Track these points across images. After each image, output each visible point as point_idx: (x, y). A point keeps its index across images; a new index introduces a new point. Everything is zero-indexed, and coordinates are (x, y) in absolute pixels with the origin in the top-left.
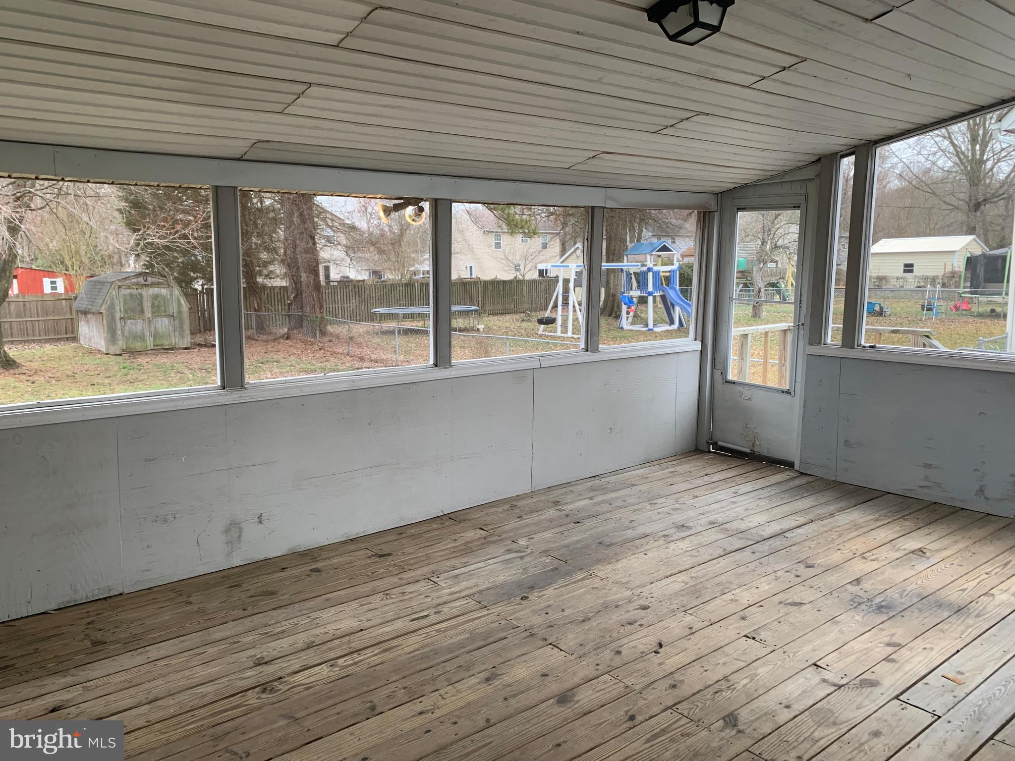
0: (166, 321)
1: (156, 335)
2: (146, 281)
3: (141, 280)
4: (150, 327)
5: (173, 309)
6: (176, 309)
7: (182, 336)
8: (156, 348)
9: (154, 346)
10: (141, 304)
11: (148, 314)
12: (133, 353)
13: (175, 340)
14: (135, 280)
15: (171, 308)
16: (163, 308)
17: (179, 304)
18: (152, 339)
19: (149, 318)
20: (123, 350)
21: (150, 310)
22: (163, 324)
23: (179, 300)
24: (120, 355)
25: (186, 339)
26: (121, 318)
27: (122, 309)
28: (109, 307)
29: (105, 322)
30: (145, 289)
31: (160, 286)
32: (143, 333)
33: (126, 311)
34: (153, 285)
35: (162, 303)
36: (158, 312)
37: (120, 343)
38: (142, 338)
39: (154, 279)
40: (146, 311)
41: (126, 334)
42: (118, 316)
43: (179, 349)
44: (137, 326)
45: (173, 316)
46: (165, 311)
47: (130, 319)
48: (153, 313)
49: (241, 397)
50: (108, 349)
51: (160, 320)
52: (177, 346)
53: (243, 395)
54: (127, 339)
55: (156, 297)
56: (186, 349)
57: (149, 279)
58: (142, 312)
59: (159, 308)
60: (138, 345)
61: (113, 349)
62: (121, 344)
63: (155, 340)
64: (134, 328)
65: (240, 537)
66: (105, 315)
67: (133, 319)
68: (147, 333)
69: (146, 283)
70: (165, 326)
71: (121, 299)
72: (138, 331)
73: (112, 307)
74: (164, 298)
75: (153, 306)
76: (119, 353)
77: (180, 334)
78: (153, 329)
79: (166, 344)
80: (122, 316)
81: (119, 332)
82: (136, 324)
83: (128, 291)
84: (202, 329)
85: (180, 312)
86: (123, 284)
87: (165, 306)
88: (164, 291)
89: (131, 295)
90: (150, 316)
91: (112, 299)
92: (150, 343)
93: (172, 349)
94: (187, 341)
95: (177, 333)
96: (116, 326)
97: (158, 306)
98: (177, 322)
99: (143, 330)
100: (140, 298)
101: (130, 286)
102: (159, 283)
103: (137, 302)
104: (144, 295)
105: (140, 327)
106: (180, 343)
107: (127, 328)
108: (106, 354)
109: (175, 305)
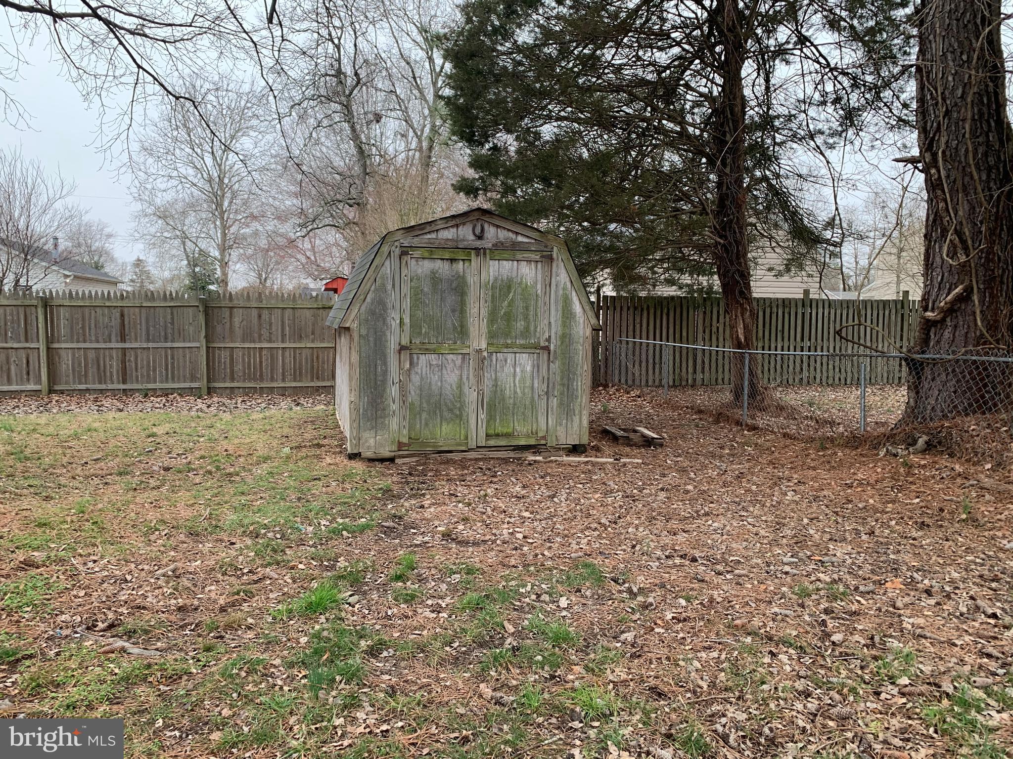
0: (526, 361)
1: (495, 405)
2: (480, 237)
3: (466, 233)
4: (480, 380)
5: (549, 326)
6: (556, 329)
7: (567, 410)
8: (492, 443)
9: (488, 436)
10: (461, 309)
11: (478, 340)
13: (547, 422)
14: (448, 234)
15: (543, 324)
16: (521, 324)
17: (568, 315)
18: (483, 416)
19: (479, 351)
20: (400, 445)
21: (484, 329)
22: (517, 371)
23: (567, 301)
24: (390, 461)
25: (576, 419)
26: (402, 348)
27: (407, 320)
28: (372, 312)
29: (355, 358)
30: (475, 261)
31: (519, 256)
32: (460, 395)
33: (415, 327)
34: (502, 250)
35: (520, 304)
36: (507, 335)
37: (394, 423)
38: (456, 411)
39: (503, 235)
40: (473, 330)
41: (413, 396)
42: (392, 344)
43: (556, 450)
44: (444, 373)
45: (547, 348)
46: (526, 333)
47: (427, 351)
48: (492, 335)
50: (358, 440)
51: (510, 357)
52: (552, 442)
54: (414, 412)
55: (504, 288)
56: (575, 450)
57: (491, 232)
58: (462, 332)
59: (511, 321)
60: (444, 433)
61: (373, 441)
62: (396, 426)
63: (491, 418)
64: (435, 378)
66: (356, 336)
67: (434, 351)
68: (471, 396)
69: (478, 244)
70: (523, 379)
71: (406, 289)
72: (447, 391)
73: (377, 316)
74: (526, 293)
75: (492, 316)
76: (386, 453)
77: (561, 404)
78: (488, 383)
79: (522, 431)
80: (405, 342)
81: (394, 391)
82: (441, 367)
83: (427, 265)
85: (566, 338)
86: (416, 242)
87: (526, 318)
88: (528, 272)
89: (434, 278)
90: (484, 346)
91: (383, 287)
92: (476, 427)
93: (534, 449)
94: (580, 426)
95: (554, 402)
96: (385, 372)
97: (509, 317)
98: (555, 366)
99: (460, 386)
100: (459, 288)
101: (433, 251)
102: (515, 247)
103: (451, 299)
104: (472, 280)
105: (451, 377)
106: (561, 432)
107: (416, 379)
108: (353, 457)
109: (555, 316)
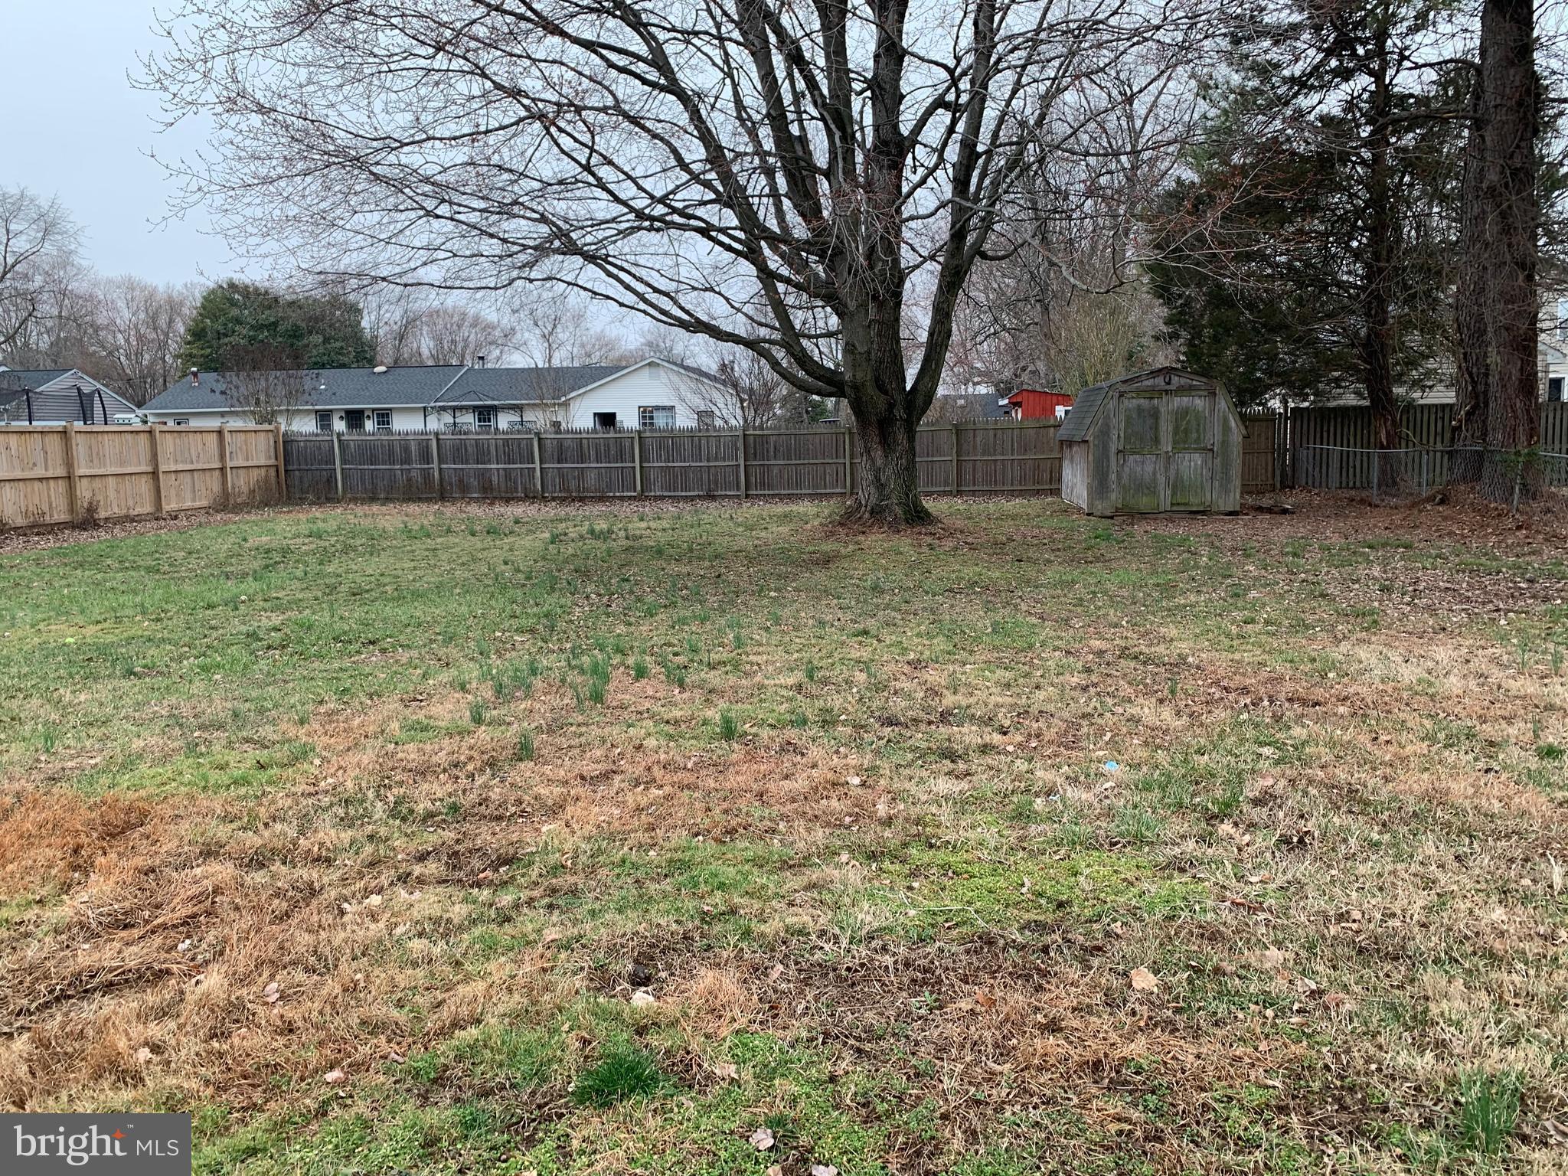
0: (1198, 459)
1: (1177, 485)
2: (1169, 383)
3: (1160, 381)
4: (1167, 469)
5: (1213, 436)
6: (1218, 438)
7: (1225, 489)
8: (1175, 508)
9: (1172, 505)
10: (1156, 427)
11: (1167, 446)
12: (1131, 514)
13: (1212, 496)
14: (1149, 383)
15: (1209, 435)
16: (1194, 436)
17: (1226, 428)
18: (1169, 492)
19: (1167, 452)
20: (1117, 509)
21: (1170, 439)
22: (1192, 464)
23: (1226, 420)
24: (1112, 518)
25: (1232, 495)
26: (1119, 452)
27: (1122, 435)
28: (1101, 431)
29: (1091, 458)
30: (1165, 398)
31: (1194, 393)
32: (1154, 480)
33: (1127, 439)
34: (1181, 391)
35: (1194, 424)
36: (1185, 442)
37: (1113, 496)
38: (1151, 489)
39: (1183, 381)
40: (1163, 440)
41: (1125, 480)
42: (1113, 449)
43: (1218, 513)
44: (1144, 466)
45: (1212, 450)
46: (1198, 440)
47: (1134, 453)
48: (1175, 442)
50: (1091, 504)
51: (1187, 456)
52: (1215, 509)
54: (1126, 489)
55: (1183, 414)
56: (1231, 513)
57: (1175, 380)
58: (1156, 440)
59: (1187, 434)
60: (1144, 502)
61: (1100, 507)
62: (1115, 497)
63: (1174, 494)
64: (1139, 469)
66: (1092, 445)
67: (1139, 453)
68: (1161, 479)
69: (1167, 387)
70: (1196, 469)
71: (1122, 417)
72: (1146, 477)
73: (1104, 433)
74: (1198, 416)
75: (1176, 432)
76: (1109, 514)
77: (1221, 486)
78: (1172, 473)
79: (1195, 502)
80: (1121, 448)
81: (1114, 477)
82: (1143, 463)
83: (1135, 402)
84: (1278, 485)
85: (1225, 443)
86: (1130, 388)
87: (1198, 431)
88: (1199, 403)
89: (1139, 409)
90: (1170, 449)
91: (1108, 416)
92: (1164, 498)
93: (1203, 513)
94: (1233, 499)
95: (1217, 484)
96: (1108, 466)
97: (1186, 431)
98: (1217, 461)
99: (1154, 474)
100: (1155, 414)
101: (1139, 393)
102: (1191, 388)
103: (1150, 421)
104: (1162, 410)
105: (1149, 468)
106: (1221, 502)
107: (1127, 469)
108: (1088, 515)
109: (1218, 430)
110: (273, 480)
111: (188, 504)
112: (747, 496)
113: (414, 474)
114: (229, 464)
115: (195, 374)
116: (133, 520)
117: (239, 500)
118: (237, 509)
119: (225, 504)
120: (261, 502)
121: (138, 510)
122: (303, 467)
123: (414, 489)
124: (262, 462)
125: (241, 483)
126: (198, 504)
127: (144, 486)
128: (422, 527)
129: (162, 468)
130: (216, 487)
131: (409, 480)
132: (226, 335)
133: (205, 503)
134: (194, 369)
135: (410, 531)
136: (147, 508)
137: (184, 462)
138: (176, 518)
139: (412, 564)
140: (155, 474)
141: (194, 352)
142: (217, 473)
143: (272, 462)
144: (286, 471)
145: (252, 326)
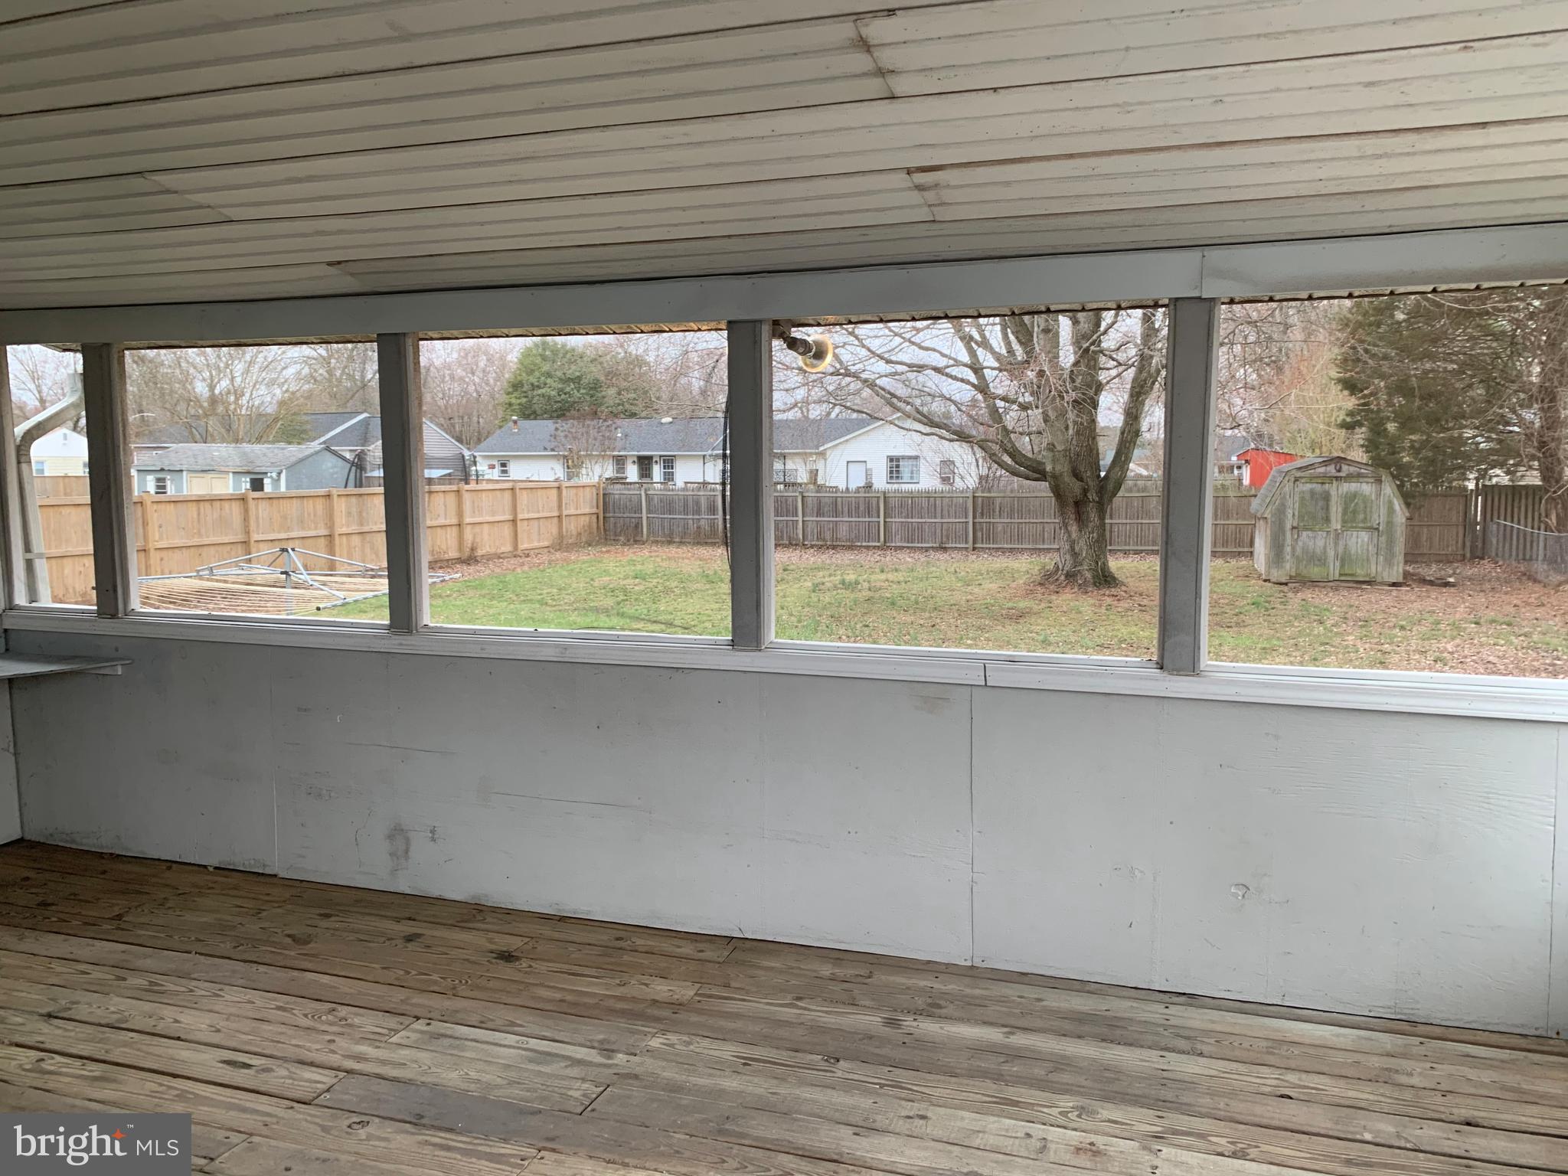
0: (1364, 536)
1: (1345, 559)
2: (1339, 471)
3: (1331, 469)
4: (1336, 544)
5: (1379, 517)
6: (1383, 519)
7: (1389, 562)
8: (1342, 578)
9: (1341, 575)
10: (1327, 508)
11: (1336, 524)
12: (1299, 581)
13: (1376, 568)
14: (1322, 470)
15: (1375, 516)
16: (1361, 516)
17: (1391, 510)
18: (1338, 564)
19: (1336, 530)
20: (1291, 577)
21: (1339, 519)
22: (1359, 541)
23: (1390, 503)
24: (1286, 584)
25: (1395, 568)
26: (1293, 528)
27: (1296, 513)
28: (1278, 510)
29: (1269, 532)
30: (1336, 484)
31: (1361, 480)
32: (1325, 553)
33: (1301, 517)
34: (1350, 478)
35: (1362, 506)
36: (1353, 522)
37: (1288, 566)
38: (1322, 561)
39: (1353, 469)
40: (1333, 519)
41: (1299, 551)
42: (1288, 526)
43: (1383, 583)
44: (1316, 541)
45: (1377, 529)
46: (1365, 520)
47: (1307, 530)
48: (1344, 522)
49: (401, 644)
50: (1268, 572)
51: (1355, 533)
52: (1379, 579)
53: (404, 642)
54: (1298, 560)
55: (1351, 497)
56: (1394, 584)
58: (1327, 520)
59: (1355, 514)
60: (1315, 572)
61: (1276, 575)
62: (1289, 566)
63: (1342, 566)
64: (1311, 544)
65: (407, 851)
66: (1269, 521)
67: (1311, 530)
68: (1331, 553)
69: (1338, 474)
70: (1362, 546)
71: (1297, 498)
72: (1318, 551)
73: (1281, 512)
74: (1366, 500)
75: (1345, 512)
76: (1284, 581)
77: (1386, 559)
78: (1341, 549)
79: (1361, 573)
80: (1295, 524)
81: (1288, 549)
82: (1315, 538)
83: (1309, 486)
84: (1468, 555)
85: (1390, 523)
86: (1302, 474)
87: (1365, 513)
88: (1367, 488)
89: (1312, 493)
90: (1339, 527)
91: (1284, 497)
92: (1334, 570)
93: (1368, 583)
94: (1396, 573)
95: (1381, 558)
96: (1284, 540)
97: (1354, 512)
98: (1383, 539)
99: (1325, 548)
100: (1326, 497)
101: (1311, 479)
102: (1359, 476)
103: (1321, 503)
104: (1333, 493)
105: (1320, 543)
106: (1385, 574)
107: (1300, 544)
108: (1265, 581)
109: (1383, 511)
110: (595, 525)
111: (536, 544)
112: (974, 549)
113: (702, 522)
114: (565, 513)
115: (515, 422)
116: (499, 558)
117: (570, 541)
118: (569, 548)
119: (561, 544)
120: (586, 542)
121: (503, 549)
122: (616, 515)
123: (702, 535)
124: (587, 510)
125: (572, 527)
126: (542, 544)
127: (507, 530)
128: (715, 573)
129: (520, 516)
130: (555, 531)
131: (699, 528)
132: (539, 387)
133: (546, 544)
134: (515, 418)
135: (707, 576)
136: (507, 548)
137: (533, 512)
138: (528, 556)
139: (717, 606)
140: (514, 521)
141: (513, 401)
142: (555, 520)
143: (594, 510)
144: (604, 517)
145: (560, 379)
